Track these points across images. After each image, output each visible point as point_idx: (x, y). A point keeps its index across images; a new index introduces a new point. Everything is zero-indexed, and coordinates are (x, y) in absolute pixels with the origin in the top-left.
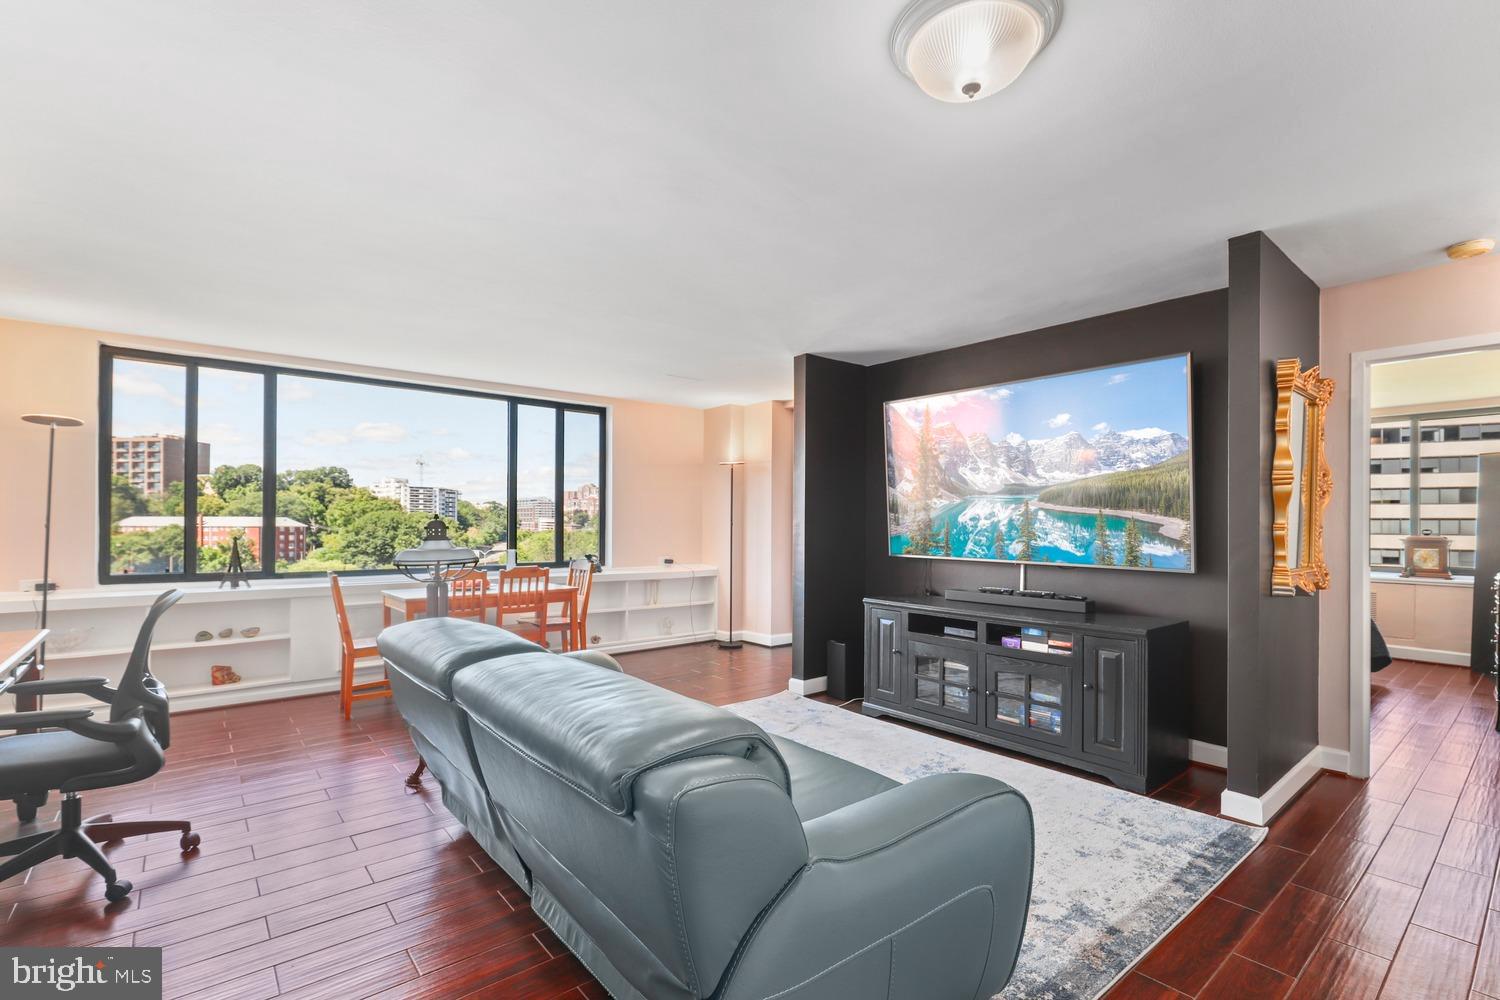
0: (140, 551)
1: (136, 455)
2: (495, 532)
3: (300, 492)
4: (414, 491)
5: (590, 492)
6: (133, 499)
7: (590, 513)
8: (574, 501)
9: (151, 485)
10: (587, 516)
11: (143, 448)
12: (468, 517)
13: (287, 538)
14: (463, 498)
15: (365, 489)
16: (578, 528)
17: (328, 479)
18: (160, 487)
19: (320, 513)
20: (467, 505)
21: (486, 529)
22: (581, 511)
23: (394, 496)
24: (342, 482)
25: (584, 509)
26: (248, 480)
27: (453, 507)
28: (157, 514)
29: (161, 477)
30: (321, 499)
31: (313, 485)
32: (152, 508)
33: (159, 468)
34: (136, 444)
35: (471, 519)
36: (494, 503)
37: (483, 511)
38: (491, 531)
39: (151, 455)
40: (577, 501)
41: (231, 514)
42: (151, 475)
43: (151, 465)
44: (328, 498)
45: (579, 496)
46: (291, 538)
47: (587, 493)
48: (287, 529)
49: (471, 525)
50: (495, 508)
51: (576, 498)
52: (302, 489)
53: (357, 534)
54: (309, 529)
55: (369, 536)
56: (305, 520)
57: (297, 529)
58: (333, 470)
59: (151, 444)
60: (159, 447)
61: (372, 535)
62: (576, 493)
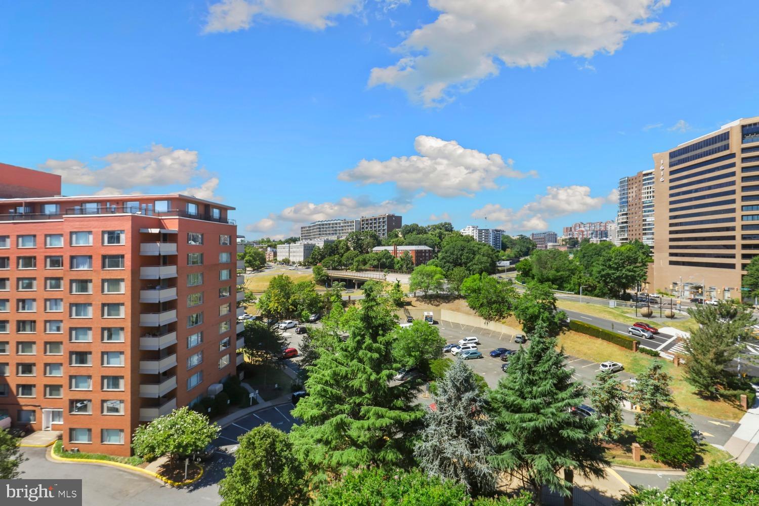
0: (374, 260)
1: (379, 223)
2: (521, 251)
3: (432, 234)
4: (480, 231)
5: (580, 227)
6: (377, 240)
7: (579, 239)
8: (569, 233)
9: (383, 234)
10: (578, 241)
11: (381, 220)
12: (507, 243)
13: (425, 255)
14: (506, 234)
15: (458, 232)
16: (570, 248)
17: (443, 228)
18: (386, 234)
19: (439, 243)
20: (508, 237)
21: (516, 249)
22: (574, 238)
23: (471, 234)
24: (448, 228)
25: (575, 237)
26: (413, 230)
27: (499, 238)
28: (384, 245)
29: (386, 231)
30: (440, 237)
31: (438, 231)
32: (383, 243)
33: (386, 227)
34: (379, 219)
35: (509, 244)
36: (522, 235)
37: (515, 240)
38: (519, 250)
39: (384, 222)
40: (571, 233)
41: (406, 245)
42: (384, 230)
43: (383, 226)
44: (443, 236)
45: (573, 230)
46: (427, 254)
47: (578, 228)
48: (425, 250)
49: (508, 248)
50: (522, 238)
51: (571, 231)
52: (433, 233)
53: (446, 253)
54: (434, 251)
55: (451, 254)
56: (433, 247)
57: (429, 250)
58: (446, 224)
59: (384, 218)
60: (386, 219)
61: (452, 254)
62: (571, 228)
